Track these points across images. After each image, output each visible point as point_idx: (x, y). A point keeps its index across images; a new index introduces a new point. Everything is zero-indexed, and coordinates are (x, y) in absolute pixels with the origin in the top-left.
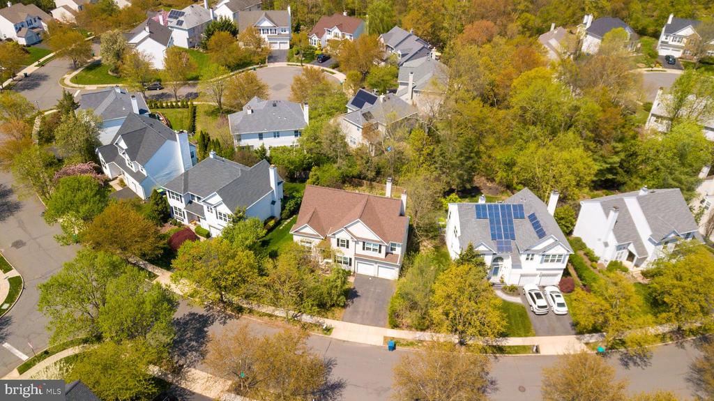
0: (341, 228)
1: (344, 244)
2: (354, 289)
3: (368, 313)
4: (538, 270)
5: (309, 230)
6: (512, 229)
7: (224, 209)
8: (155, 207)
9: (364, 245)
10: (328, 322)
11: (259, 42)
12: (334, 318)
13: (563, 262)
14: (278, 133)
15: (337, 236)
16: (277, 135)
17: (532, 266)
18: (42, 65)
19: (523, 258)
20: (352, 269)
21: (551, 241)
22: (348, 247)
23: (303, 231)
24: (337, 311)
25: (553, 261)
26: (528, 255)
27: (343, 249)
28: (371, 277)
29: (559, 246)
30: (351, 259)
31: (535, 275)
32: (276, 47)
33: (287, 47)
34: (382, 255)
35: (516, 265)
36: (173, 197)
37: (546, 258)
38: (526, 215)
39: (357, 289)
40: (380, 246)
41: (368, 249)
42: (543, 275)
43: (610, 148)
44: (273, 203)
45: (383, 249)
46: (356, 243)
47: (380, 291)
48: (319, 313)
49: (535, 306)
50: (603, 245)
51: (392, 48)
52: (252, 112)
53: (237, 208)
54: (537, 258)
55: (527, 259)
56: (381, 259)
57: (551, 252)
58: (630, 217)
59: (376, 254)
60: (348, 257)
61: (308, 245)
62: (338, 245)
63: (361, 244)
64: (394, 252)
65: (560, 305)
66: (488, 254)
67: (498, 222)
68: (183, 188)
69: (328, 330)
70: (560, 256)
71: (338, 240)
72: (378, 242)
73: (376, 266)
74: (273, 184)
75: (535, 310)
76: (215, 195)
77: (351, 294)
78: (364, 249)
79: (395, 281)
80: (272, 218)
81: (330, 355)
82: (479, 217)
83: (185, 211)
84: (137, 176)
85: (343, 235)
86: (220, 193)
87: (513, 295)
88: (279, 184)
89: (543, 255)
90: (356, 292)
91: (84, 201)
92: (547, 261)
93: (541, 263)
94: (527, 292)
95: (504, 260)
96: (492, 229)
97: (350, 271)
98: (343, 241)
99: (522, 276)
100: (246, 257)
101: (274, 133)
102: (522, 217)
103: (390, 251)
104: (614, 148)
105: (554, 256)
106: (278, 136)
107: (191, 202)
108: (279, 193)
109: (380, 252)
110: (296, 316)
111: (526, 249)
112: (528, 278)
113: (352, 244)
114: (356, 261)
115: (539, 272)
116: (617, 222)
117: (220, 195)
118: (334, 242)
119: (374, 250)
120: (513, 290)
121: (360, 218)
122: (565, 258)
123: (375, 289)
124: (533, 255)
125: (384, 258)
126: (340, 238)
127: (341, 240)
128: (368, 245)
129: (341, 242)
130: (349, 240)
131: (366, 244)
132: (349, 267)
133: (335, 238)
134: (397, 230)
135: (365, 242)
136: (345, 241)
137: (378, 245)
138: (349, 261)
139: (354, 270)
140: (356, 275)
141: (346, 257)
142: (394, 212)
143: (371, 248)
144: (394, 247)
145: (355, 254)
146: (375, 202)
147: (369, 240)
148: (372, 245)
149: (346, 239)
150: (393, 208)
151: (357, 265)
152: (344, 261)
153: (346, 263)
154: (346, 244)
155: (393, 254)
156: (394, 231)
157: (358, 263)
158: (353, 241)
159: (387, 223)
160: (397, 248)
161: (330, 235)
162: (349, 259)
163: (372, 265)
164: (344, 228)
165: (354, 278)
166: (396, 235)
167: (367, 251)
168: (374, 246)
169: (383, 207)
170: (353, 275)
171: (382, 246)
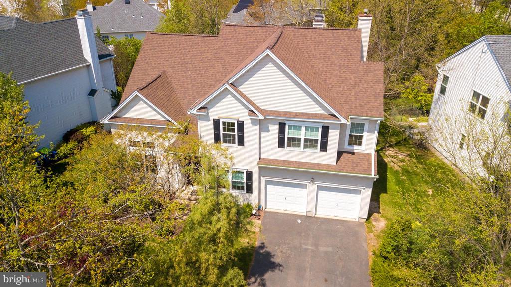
0: (217, 82)
1: (231, 133)
2: (262, 246)
5: (143, 110)
9: (282, 131)
15: (214, 113)
20: (254, 199)
22: (241, 142)
27: (233, 149)
28: (300, 217)
30: (249, 175)
34: (329, 158)
39: (270, 248)
40: (326, 130)
41: (294, 142)
44: (93, 93)
45: (334, 136)
46: (263, 126)
47: (330, 249)
52: (95, 9)
56: (328, 167)
59: (314, 156)
60: (242, 166)
62: (217, 138)
63: (275, 129)
64: (356, 148)
71: (216, 123)
72: (321, 117)
73: (312, 187)
74: (88, 54)
78: (281, 144)
79: (359, 224)
80: (92, 123)
85: (228, 109)
88: (101, 57)
98: (229, 126)
103: (347, 147)
109: (324, 148)
113: (251, 131)
114: (263, 180)
118: (205, 130)
119: (310, 143)
121: (271, 48)
123: (316, 245)
125: (335, 164)
126: (220, 116)
127: (224, 123)
128: (292, 131)
129: (224, 130)
130: (243, 122)
131: (287, 127)
132: (247, 195)
133: (208, 120)
134: (364, 90)
135: (285, 124)
136: (233, 124)
137: (319, 128)
138: (245, 180)
139: (257, 202)
140: (262, 213)
141: (238, 170)
142: (349, 55)
143: (299, 140)
144: (359, 134)
145: (260, 158)
146: (298, 37)
147: (296, 115)
148: (303, 129)
149: (237, 117)
150: (345, 47)
151: (266, 188)
152: (233, 182)
153: (240, 185)
154: (236, 133)
155: (353, 153)
156: (356, 92)
157: (267, 183)
158: (253, 122)
159: (336, 76)
160: (365, 135)
161: (194, 112)
162: (244, 176)
163: (304, 186)
164: (228, 84)
165: (260, 221)
166: (365, 102)
167: (289, 148)
168: (308, 133)
169: (321, 46)
170: (257, 216)
171: (330, 131)
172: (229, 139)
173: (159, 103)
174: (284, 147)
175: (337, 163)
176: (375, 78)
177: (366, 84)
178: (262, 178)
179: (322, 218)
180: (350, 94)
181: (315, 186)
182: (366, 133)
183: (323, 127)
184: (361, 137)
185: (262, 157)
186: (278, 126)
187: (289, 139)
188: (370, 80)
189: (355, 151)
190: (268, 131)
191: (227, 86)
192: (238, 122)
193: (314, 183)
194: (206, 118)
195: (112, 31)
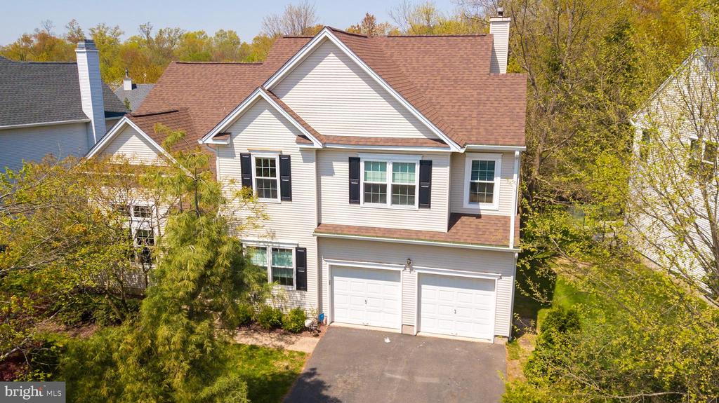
0: (248, 87)
1: (270, 178)
2: (311, 374)
9: (354, 173)
15: (242, 142)
20: (309, 301)
22: (287, 195)
27: (273, 207)
30: (301, 255)
34: (434, 220)
39: (324, 376)
40: (426, 167)
41: (375, 193)
45: (441, 176)
46: (321, 157)
47: (435, 380)
56: (433, 235)
60: (288, 240)
63: (342, 168)
64: (484, 207)
71: (245, 160)
72: (416, 142)
73: (410, 277)
74: (87, 108)
78: (354, 198)
79: (494, 347)
85: (265, 134)
97: (299, 314)
98: (265, 165)
103: (467, 206)
109: (425, 201)
113: (302, 173)
114: (326, 266)
119: (402, 194)
123: (411, 374)
125: (445, 230)
126: (251, 148)
127: (258, 161)
128: (370, 173)
129: (259, 172)
130: (289, 157)
131: (362, 165)
132: (298, 294)
133: (233, 156)
134: (494, 110)
135: (358, 160)
136: (273, 161)
137: (414, 164)
138: (294, 266)
139: (316, 307)
140: (324, 329)
141: (282, 246)
142: (472, 66)
143: (384, 187)
144: (486, 182)
145: (319, 224)
146: (393, 47)
147: (376, 141)
148: (389, 167)
149: (278, 149)
150: (465, 56)
151: (331, 283)
152: (274, 269)
153: (285, 276)
154: (278, 178)
155: (479, 216)
156: (479, 113)
158: (306, 157)
159: (448, 93)
160: (497, 181)
161: (210, 140)
162: (293, 257)
163: (393, 276)
164: (264, 90)
165: (317, 340)
166: (494, 125)
167: (368, 204)
168: (399, 175)
169: (427, 56)
170: (314, 331)
171: (434, 169)
172: (266, 190)
174: (359, 203)
175: (449, 229)
176: (513, 94)
177: (497, 102)
178: (324, 262)
179: (430, 337)
180: (470, 116)
181: (415, 274)
182: (499, 178)
183: (422, 162)
184: (491, 187)
185: (323, 222)
186: (347, 165)
187: (367, 187)
188: (505, 97)
189: (482, 213)
190: (331, 173)
191: (261, 93)
192: (281, 156)
193: (412, 269)
194: (228, 151)
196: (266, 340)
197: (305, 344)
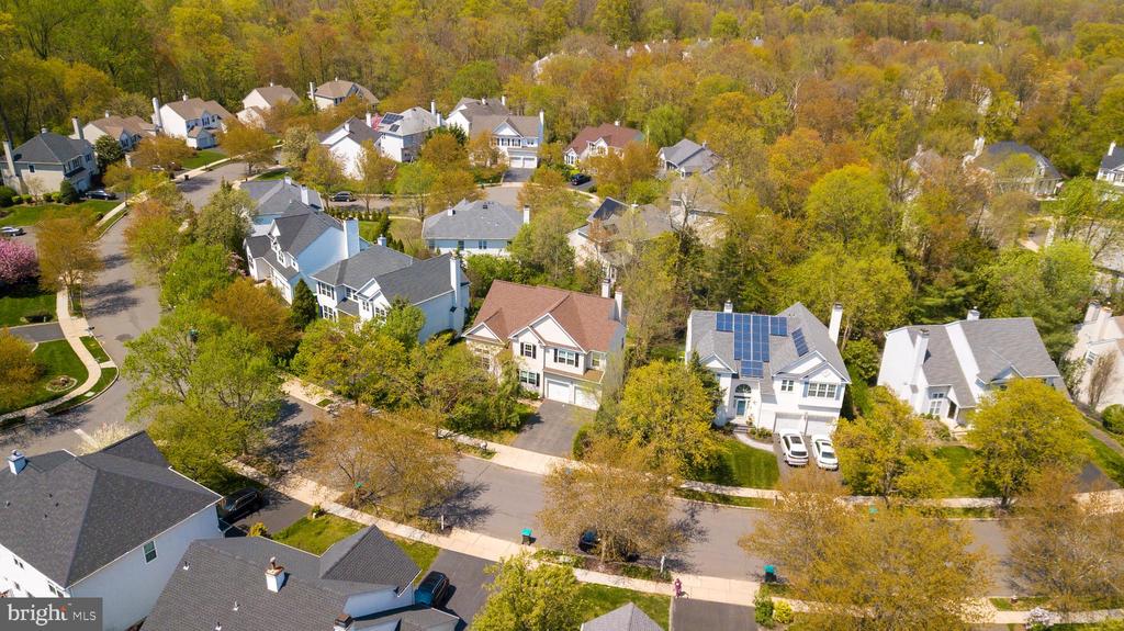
0: (524, 324)
1: (529, 351)
2: (537, 414)
3: (548, 441)
4: (801, 407)
5: (486, 333)
6: (766, 348)
7: (382, 302)
8: (299, 303)
9: (556, 354)
10: (491, 446)
11: (495, 156)
12: (501, 442)
13: (838, 398)
14: (485, 242)
15: (521, 339)
16: (483, 245)
17: (791, 400)
18: (210, 170)
19: (777, 385)
20: (540, 390)
21: (815, 362)
22: (534, 357)
23: (477, 334)
24: (507, 435)
25: (821, 394)
26: (785, 382)
27: (529, 360)
28: (564, 404)
29: (830, 371)
30: (538, 375)
31: (798, 417)
32: (516, 165)
33: (533, 165)
34: (580, 370)
35: (768, 397)
36: (324, 293)
37: (811, 389)
38: (790, 331)
39: (541, 415)
40: (577, 355)
41: (562, 360)
42: (809, 418)
43: (950, 276)
44: (453, 309)
45: (581, 359)
46: (546, 349)
48: (482, 436)
49: (788, 453)
50: (910, 390)
51: (675, 167)
52: (454, 212)
53: (395, 297)
54: (798, 387)
55: (783, 388)
56: (578, 376)
57: (817, 379)
58: (953, 352)
59: (571, 369)
60: (535, 371)
61: (485, 356)
62: (522, 353)
63: (552, 351)
64: (597, 368)
65: (826, 455)
66: (726, 375)
67: (747, 337)
68: (336, 278)
69: (490, 454)
70: (832, 386)
71: (522, 345)
72: (574, 349)
73: (572, 387)
74: (454, 283)
75: (789, 459)
76: (373, 283)
77: (530, 420)
78: (555, 361)
80: (450, 331)
81: (482, 479)
82: (719, 328)
83: (335, 310)
84: (288, 273)
85: (529, 338)
86: (380, 280)
87: (762, 442)
88: (462, 285)
89: (807, 383)
90: (539, 417)
91: (209, 275)
92: (812, 394)
93: (804, 396)
94: (782, 436)
95: (752, 390)
96: (737, 345)
97: (537, 394)
98: (528, 347)
99: (778, 416)
100: (390, 344)
101: (480, 242)
102: (784, 334)
103: (592, 367)
104: (955, 276)
105: (823, 386)
106: (485, 247)
107: (345, 300)
108: (462, 299)
109: (577, 365)
110: (451, 436)
111: (779, 370)
112: (788, 420)
113: (540, 352)
114: (546, 380)
115: (803, 412)
116: (928, 355)
117: (379, 283)
118: (516, 348)
119: (570, 362)
120: (765, 435)
121: (550, 312)
122: (839, 390)
123: (567, 416)
124: (791, 382)
125: (582, 374)
126: (524, 341)
127: (526, 346)
128: (561, 354)
129: (526, 349)
130: (536, 346)
131: (558, 352)
132: (537, 388)
133: (518, 343)
134: (603, 337)
135: (557, 350)
136: (531, 347)
137: (574, 354)
138: (536, 379)
139: (542, 392)
140: (544, 400)
141: (532, 372)
142: (602, 315)
143: (565, 359)
144: (597, 360)
145: (544, 367)
146: (578, 300)
147: (562, 346)
148: (566, 354)
149: (533, 343)
151: (548, 385)
152: (529, 379)
153: (533, 381)
154: (532, 351)
155: (593, 370)
157: (549, 382)
158: (541, 347)
161: (511, 337)
162: (536, 376)
163: (567, 386)
164: (529, 326)
165: (542, 403)
166: (601, 343)
167: (560, 363)
168: (569, 356)
170: (541, 400)
171: (579, 357)
172: (528, 354)
173: (495, 330)
174: (557, 363)
175: (584, 374)
177: (605, 333)
179: (578, 406)
182: (601, 360)
186: (554, 351)
187: (560, 358)
190: (549, 352)
192: (533, 345)
193: (572, 385)
194: (517, 341)
195: (468, 237)
196: (526, 402)
197: (537, 404)
